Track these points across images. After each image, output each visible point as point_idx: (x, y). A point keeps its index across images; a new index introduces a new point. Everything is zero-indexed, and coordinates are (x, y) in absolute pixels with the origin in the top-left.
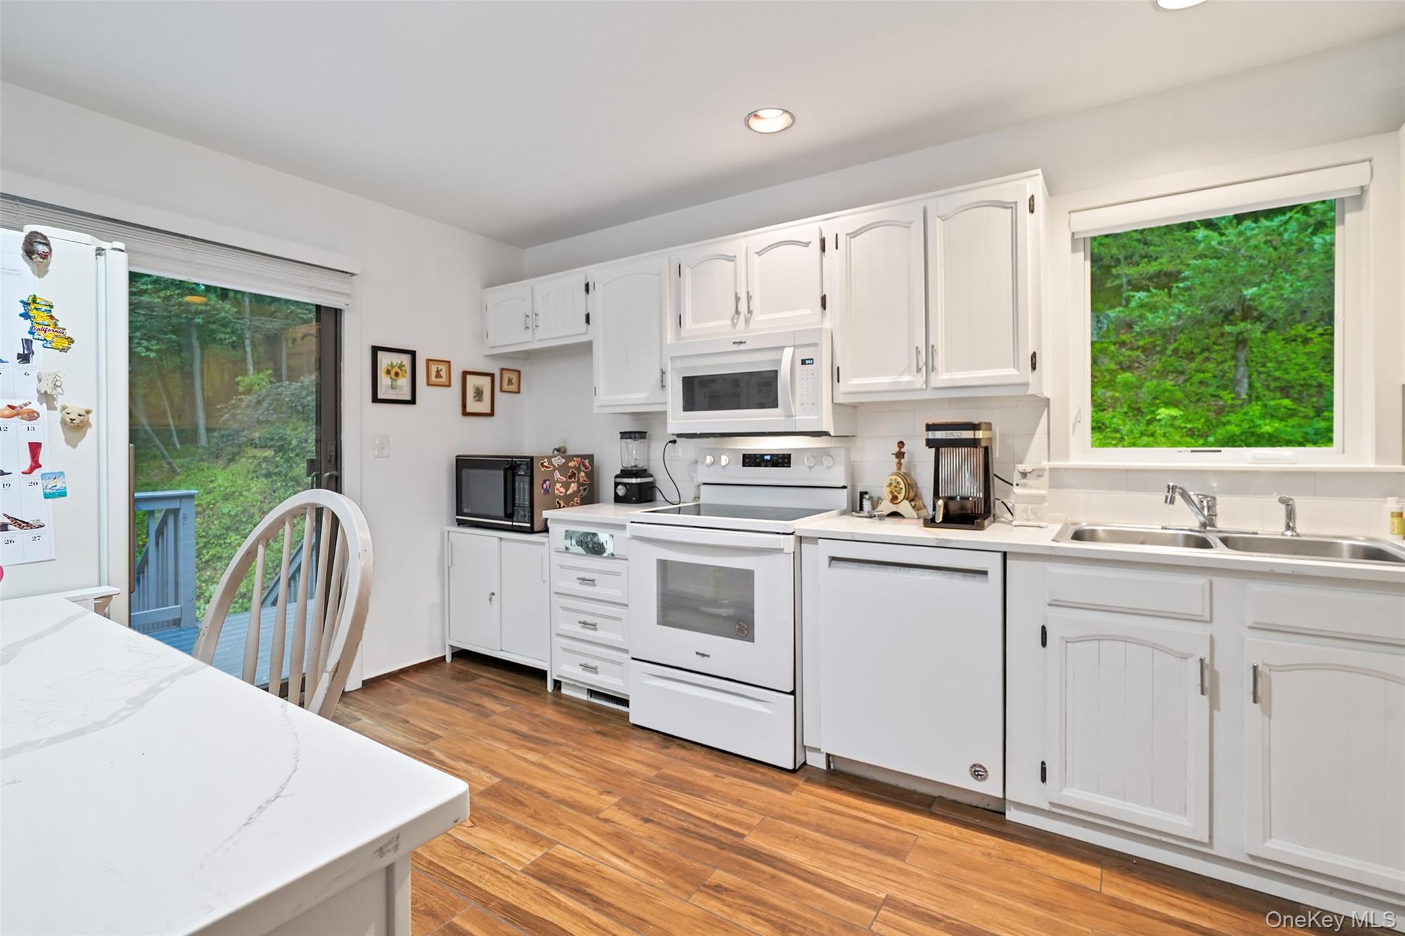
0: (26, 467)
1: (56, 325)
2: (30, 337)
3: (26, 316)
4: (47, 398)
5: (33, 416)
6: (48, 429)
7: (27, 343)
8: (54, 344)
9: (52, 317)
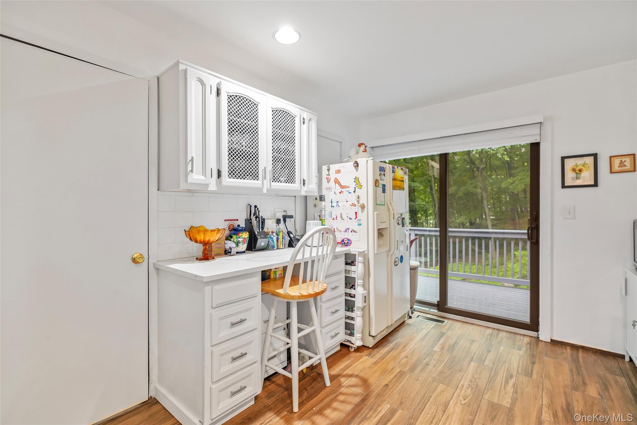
0: (355, 218)
1: (359, 183)
2: (355, 187)
3: (355, 182)
4: (358, 201)
5: (355, 205)
6: (358, 209)
7: (355, 188)
8: (359, 188)
9: (359, 181)
